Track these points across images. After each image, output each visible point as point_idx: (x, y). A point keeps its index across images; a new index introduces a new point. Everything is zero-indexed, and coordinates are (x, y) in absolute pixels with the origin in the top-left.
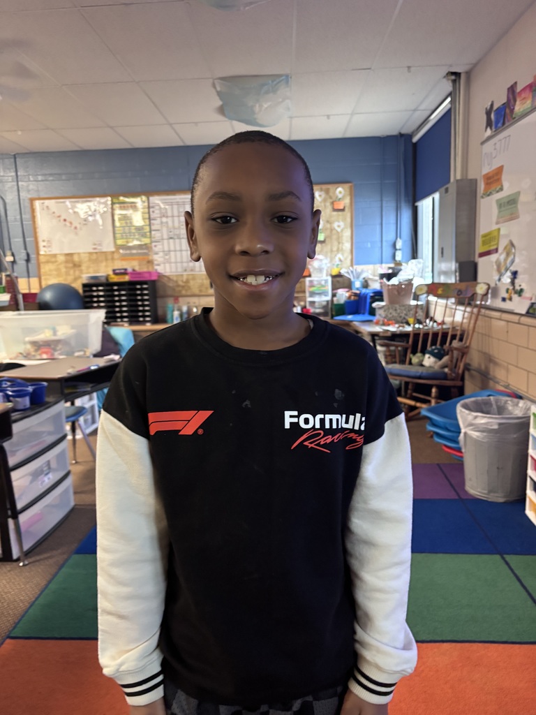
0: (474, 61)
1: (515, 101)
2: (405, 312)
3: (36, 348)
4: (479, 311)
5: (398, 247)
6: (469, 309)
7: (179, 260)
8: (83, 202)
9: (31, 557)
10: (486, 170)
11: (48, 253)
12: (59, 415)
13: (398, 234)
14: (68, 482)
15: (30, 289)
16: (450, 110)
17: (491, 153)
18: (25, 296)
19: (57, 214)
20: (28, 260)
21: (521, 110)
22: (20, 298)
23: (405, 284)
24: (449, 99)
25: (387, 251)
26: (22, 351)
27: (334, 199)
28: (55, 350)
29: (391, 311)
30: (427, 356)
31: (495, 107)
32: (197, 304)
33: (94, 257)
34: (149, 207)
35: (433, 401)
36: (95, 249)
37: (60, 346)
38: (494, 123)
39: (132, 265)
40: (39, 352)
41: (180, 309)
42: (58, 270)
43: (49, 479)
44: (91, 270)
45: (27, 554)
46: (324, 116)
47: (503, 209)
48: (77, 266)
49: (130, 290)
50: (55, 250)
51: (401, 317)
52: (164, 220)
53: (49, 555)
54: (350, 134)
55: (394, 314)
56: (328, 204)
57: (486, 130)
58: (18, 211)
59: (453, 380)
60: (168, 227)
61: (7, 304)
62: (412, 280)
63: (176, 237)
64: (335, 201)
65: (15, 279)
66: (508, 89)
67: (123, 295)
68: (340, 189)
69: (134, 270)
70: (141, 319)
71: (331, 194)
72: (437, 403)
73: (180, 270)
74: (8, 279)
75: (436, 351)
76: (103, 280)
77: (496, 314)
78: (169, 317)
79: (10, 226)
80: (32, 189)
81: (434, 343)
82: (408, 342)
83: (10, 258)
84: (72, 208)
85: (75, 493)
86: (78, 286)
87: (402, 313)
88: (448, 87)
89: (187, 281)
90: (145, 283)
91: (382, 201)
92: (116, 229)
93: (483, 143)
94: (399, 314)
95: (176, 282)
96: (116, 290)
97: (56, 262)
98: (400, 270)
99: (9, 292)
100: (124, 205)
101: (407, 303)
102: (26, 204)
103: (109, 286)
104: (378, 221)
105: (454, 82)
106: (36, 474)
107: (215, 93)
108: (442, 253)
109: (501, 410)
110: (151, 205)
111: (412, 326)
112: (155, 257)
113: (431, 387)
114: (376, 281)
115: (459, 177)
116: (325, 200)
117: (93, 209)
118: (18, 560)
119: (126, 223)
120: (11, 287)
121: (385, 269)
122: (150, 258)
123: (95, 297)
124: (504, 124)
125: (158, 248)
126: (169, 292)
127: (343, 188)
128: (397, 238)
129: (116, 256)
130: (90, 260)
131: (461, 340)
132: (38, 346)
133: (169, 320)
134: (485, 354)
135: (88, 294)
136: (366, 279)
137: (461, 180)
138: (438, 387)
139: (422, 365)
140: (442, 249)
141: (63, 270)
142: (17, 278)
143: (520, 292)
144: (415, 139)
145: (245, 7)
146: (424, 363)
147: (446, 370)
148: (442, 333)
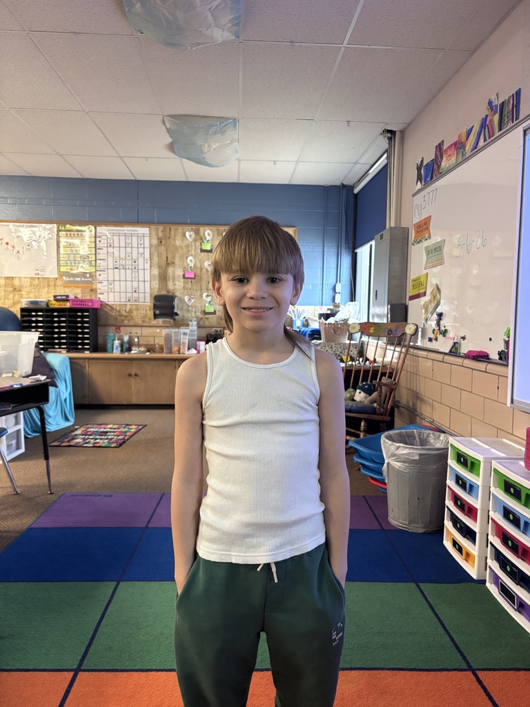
0: (408, 122)
1: (442, 158)
2: (340, 350)
4: (407, 351)
5: (337, 291)
6: (398, 349)
7: (123, 290)
8: (28, 227)
10: (416, 220)
13: (338, 279)
16: (386, 166)
17: (421, 204)
21: (447, 166)
23: (341, 324)
24: (385, 155)
25: (328, 294)
30: (358, 391)
31: (425, 164)
32: (139, 334)
33: (36, 282)
34: (95, 237)
35: (362, 435)
36: (38, 274)
38: (423, 178)
39: (75, 293)
41: (121, 339)
44: (32, 295)
46: (271, 161)
47: (431, 255)
48: (16, 290)
49: (70, 316)
52: (111, 250)
54: (294, 181)
57: (417, 184)
59: (382, 415)
60: (113, 257)
62: (348, 320)
63: (121, 267)
66: (436, 146)
67: (63, 322)
69: (76, 297)
70: (80, 347)
72: (364, 436)
73: (123, 299)
75: (366, 387)
76: (44, 306)
77: (424, 353)
78: (109, 345)
81: (365, 379)
84: (16, 233)
86: (16, 310)
87: (338, 351)
88: (383, 143)
89: (131, 311)
90: (87, 310)
91: (323, 246)
92: (61, 256)
93: (414, 195)
94: (335, 351)
95: (119, 311)
96: (56, 317)
98: (339, 311)
100: (70, 234)
101: (342, 341)
103: (48, 311)
104: (321, 264)
105: (390, 139)
107: (165, 130)
108: (377, 296)
109: (423, 442)
110: (98, 235)
112: (99, 286)
113: (360, 420)
114: (316, 320)
115: (393, 225)
117: (38, 234)
119: (72, 251)
121: (325, 310)
122: (94, 286)
123: (34, 322)
124: (432, 178)
125: (102, 277)
126: (112, 322)
128: (337, 282)
129: (59, 283)
130: (31, 285)
131: (390, 377)
133: (110, 350)
134: (413, 391)
135: (26, 319)
136: (307, 318)
137: (394, 228)
138: (366, 420)
139: (354, 400)
141: (2, 294)
143: (444, 333)
144: (356, 191)
145: (192, 48)
146: (355, 398)
147: (375, 405)
148: (373, 371)
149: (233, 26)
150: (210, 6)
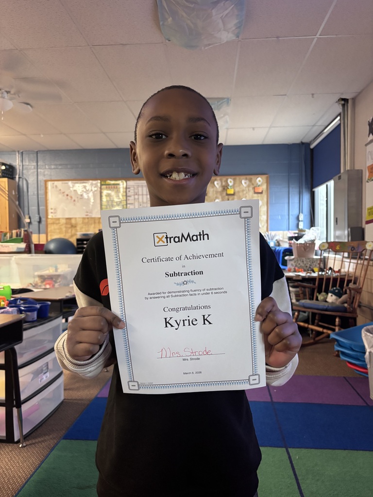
0: (359, 91)
2: (309, 263)
3: (42, 280)
4: (368, 263)
5: (300, 219)
6: (360, 262)
8: (81, 183)
9: (28, 441)
10: (370, 163)
11: (54, 217)
12: (57, 327)
13: (300, 210)
14: (61, 381)
15: (39, 242)
16: (339, 125)
18: (36, 245)
19: (62, 191)
20: (40, 222)
22: (33, 247)
23: (309, 244)
24: (339, 118)
25: (293, 222)
26: (32, 283)
27: (255, 185)
28: (56, 282)
29: (299, 262)
30: (330, 294)
33: (86, 221)
34: (126, 188)
35: (337, 329)
36: (87, 215)
37: (60, 280)
40: (44, 283)
42: (60, 229)
43: (46, 377)
44: (84, 230)
45: (26, 437)
46: (251, 128)
48: (73, 226)
50: (59, 216)
51: (307, 267)
52: (136, 197)
53: (42, 439)
54: (267, 142)
55: (302, 264)
56: (251, 189)
57: (369, 137)
58: (36, 189)
59: (350, 312)
60: (139, 202)
61: (23, 250)
62: (314, 240)
64: (256, 186)
65: (30, 234)
68: (259, 179)
71: (253, 182)
72: (339, 330)
74: (26, 233)
75: (337, 291)
79: (29, 198)
80: (47, 174)
81: (334, 285)
82: (315, 284)
83: (28, 220)
84: (73, 187)
85: (65, 390)
86: (74, 240)
87: (308, 264)
88: (339, 109)
91: (289, 187)
92: (103, 202)
93: (366, 145)
94: (305, 264)
97: (59, 223)
98: (304, 235)
99: (25, 242)
100: (109, 187)
101: (311, 257)
102: (42, 184)
104: (287, 201)
105: (343, 105)
106: (37, 373)
108: (337, 222)
110: (128, 187)
111: (317, 273)
113: (335, 317)
114: (287, 242)
115: (348, 168)
116: (249, 186)
117: (87, 188)
118: (18, 442)
119: (110, 199)
120: (27, 239)
121: (291, 234)
127: (261, 178)
128: (300, 213)
130: (83, 223)
131: (355, 283)
132: (43, 278)
135: (80, 246)
136: (278, 240)
137: (351, 170)
138: (340, 317)
139: (326, 301)
140: (337, 219)
141: (64, 229)
142: (31, 233)
144: (312, 146)
145: (205, 47)
146: (328, 300)
147: (346, 305)
148: (341, 279)
149: (236, 28)
150: (222, 15)
